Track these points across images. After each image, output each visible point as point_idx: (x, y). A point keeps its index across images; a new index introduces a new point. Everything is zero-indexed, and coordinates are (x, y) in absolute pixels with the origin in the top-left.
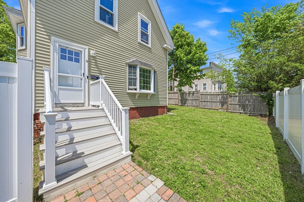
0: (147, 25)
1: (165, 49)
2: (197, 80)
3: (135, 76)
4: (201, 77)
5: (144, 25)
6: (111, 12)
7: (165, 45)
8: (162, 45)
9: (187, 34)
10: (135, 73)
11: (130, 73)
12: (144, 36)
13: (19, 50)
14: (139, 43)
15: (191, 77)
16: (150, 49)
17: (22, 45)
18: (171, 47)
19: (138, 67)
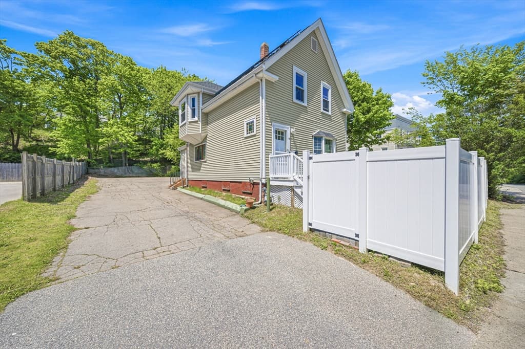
0: (328, 90)
1: (344, 114)
2: (377, 145)
3: (320, 148)
4: (383, 141)
5: (326, 91)
6: (302, 88)
7: (345, 110)
8: (340, 109)
9: (364, 86)
10: (320, 145)
11: (315, 145)
12: (326, 104)
13: (190, 122)
14: (322, 113)
15: (367, 142)
16: (330, 116)
17: (193, 116)
18: (351, 110)
19: (324, 138)
